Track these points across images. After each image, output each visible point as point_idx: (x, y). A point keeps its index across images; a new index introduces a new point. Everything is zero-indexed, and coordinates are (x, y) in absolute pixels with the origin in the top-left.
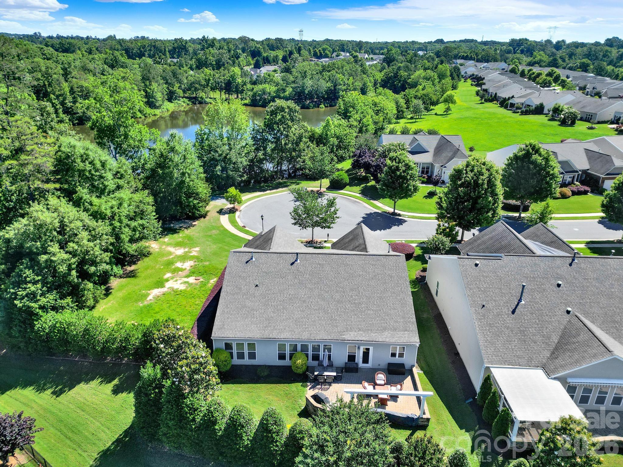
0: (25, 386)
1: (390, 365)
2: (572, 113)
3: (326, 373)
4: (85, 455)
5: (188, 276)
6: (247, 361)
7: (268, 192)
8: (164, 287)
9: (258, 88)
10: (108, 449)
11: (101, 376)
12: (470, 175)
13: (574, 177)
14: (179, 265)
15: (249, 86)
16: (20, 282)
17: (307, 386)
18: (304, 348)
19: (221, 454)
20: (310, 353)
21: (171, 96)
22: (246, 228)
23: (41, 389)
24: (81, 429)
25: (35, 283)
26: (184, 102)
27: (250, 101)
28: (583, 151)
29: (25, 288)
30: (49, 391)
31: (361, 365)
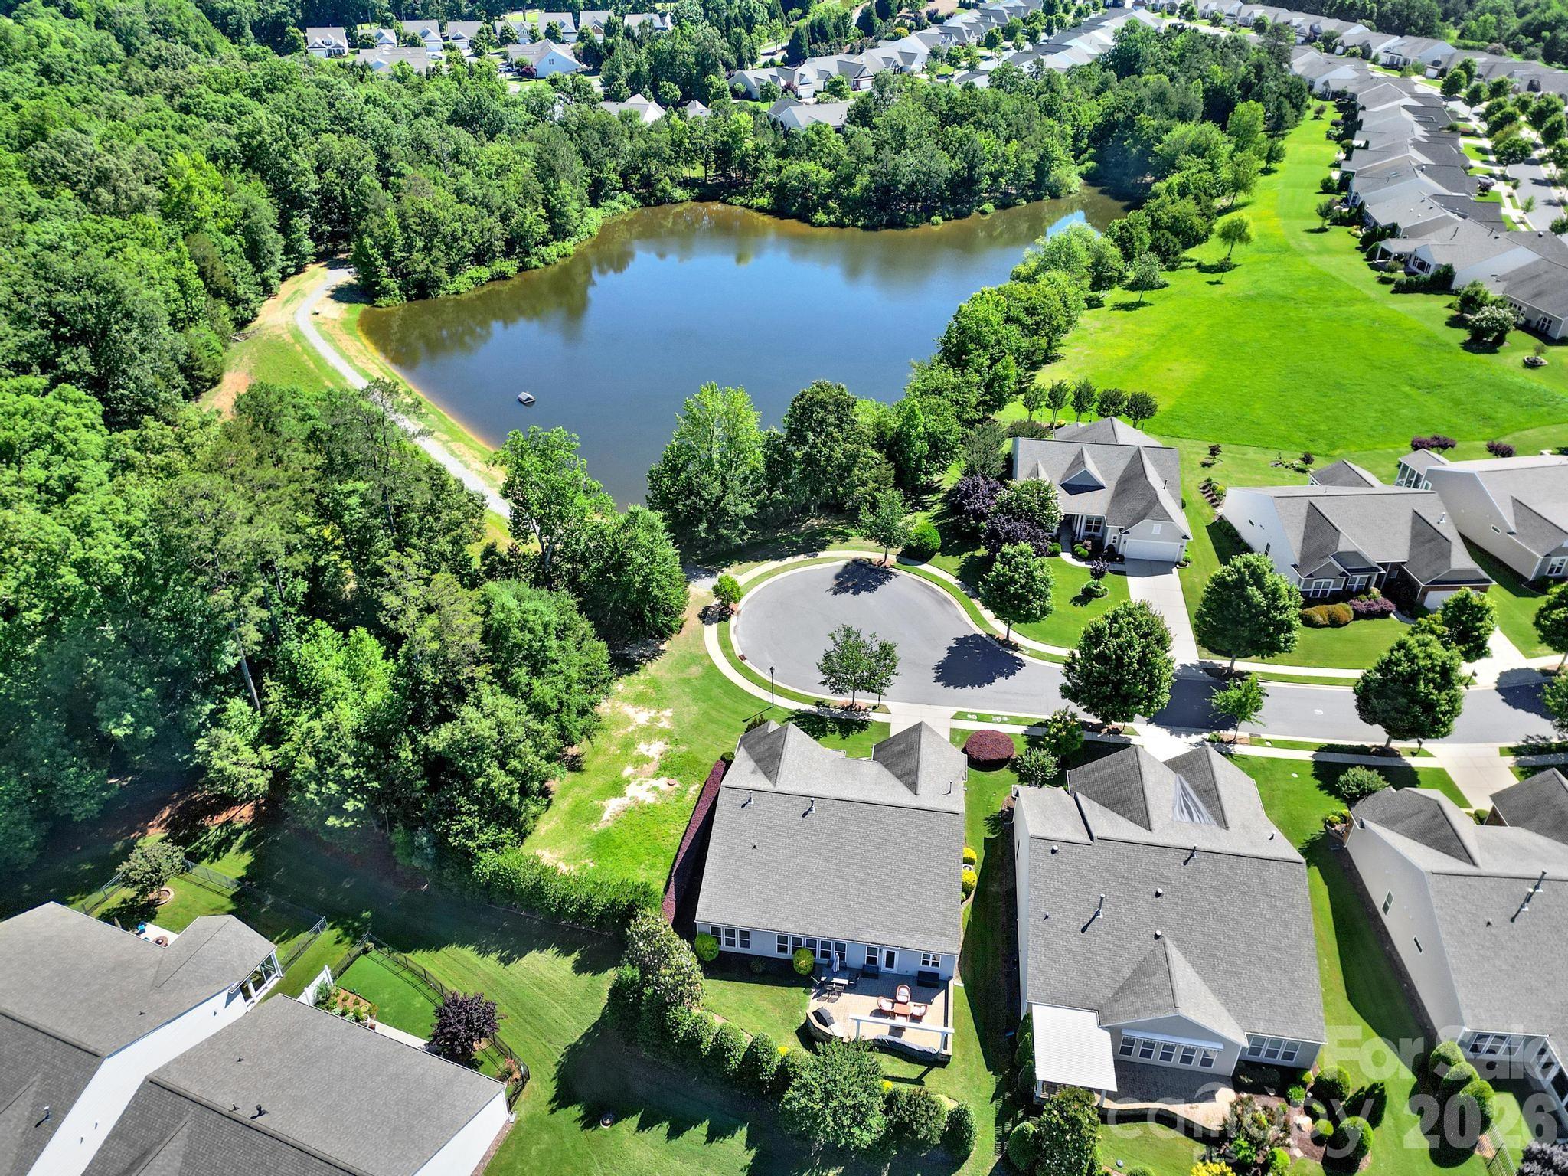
0: (463, 944)
1: (921, 973)
2: (1498, 320)
3: (835, 980)
4: (550, 1046)
5: (657, 776)
6: (737, 948)
7: (789, 560)
8: (623, 795)
9: (794, 168)
10: (576, 1044)
11: (557, 945)
12: (1113, 643)
13: (1370, 578)
14: (642, 748)
15: (771, 161)
16: (452, 813)
17: (809, 993)
18: (811, 943)
19: (706, 1073)
20: (819, 949)
21: (597, 194)
22: (746, 662)
23: (484, 951)
24: (541, 1012)
25: (470, 814)
26: (624, 202)
27: (771, 200)
28: (1409, 515)
29: (460, 821)
30: (494, 956)
31: (883, 968)
